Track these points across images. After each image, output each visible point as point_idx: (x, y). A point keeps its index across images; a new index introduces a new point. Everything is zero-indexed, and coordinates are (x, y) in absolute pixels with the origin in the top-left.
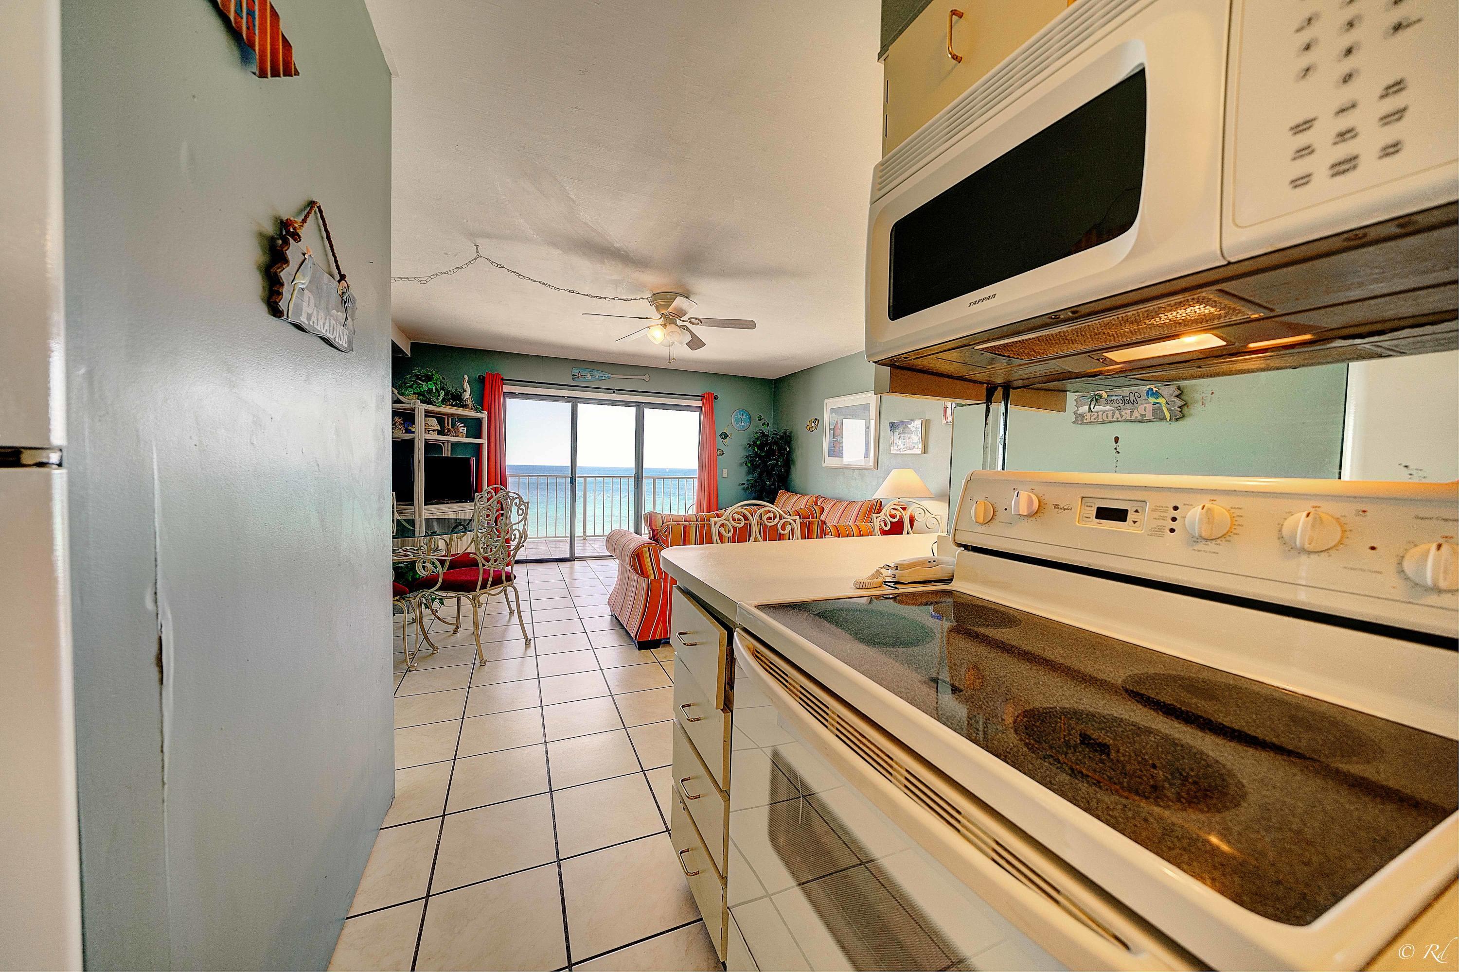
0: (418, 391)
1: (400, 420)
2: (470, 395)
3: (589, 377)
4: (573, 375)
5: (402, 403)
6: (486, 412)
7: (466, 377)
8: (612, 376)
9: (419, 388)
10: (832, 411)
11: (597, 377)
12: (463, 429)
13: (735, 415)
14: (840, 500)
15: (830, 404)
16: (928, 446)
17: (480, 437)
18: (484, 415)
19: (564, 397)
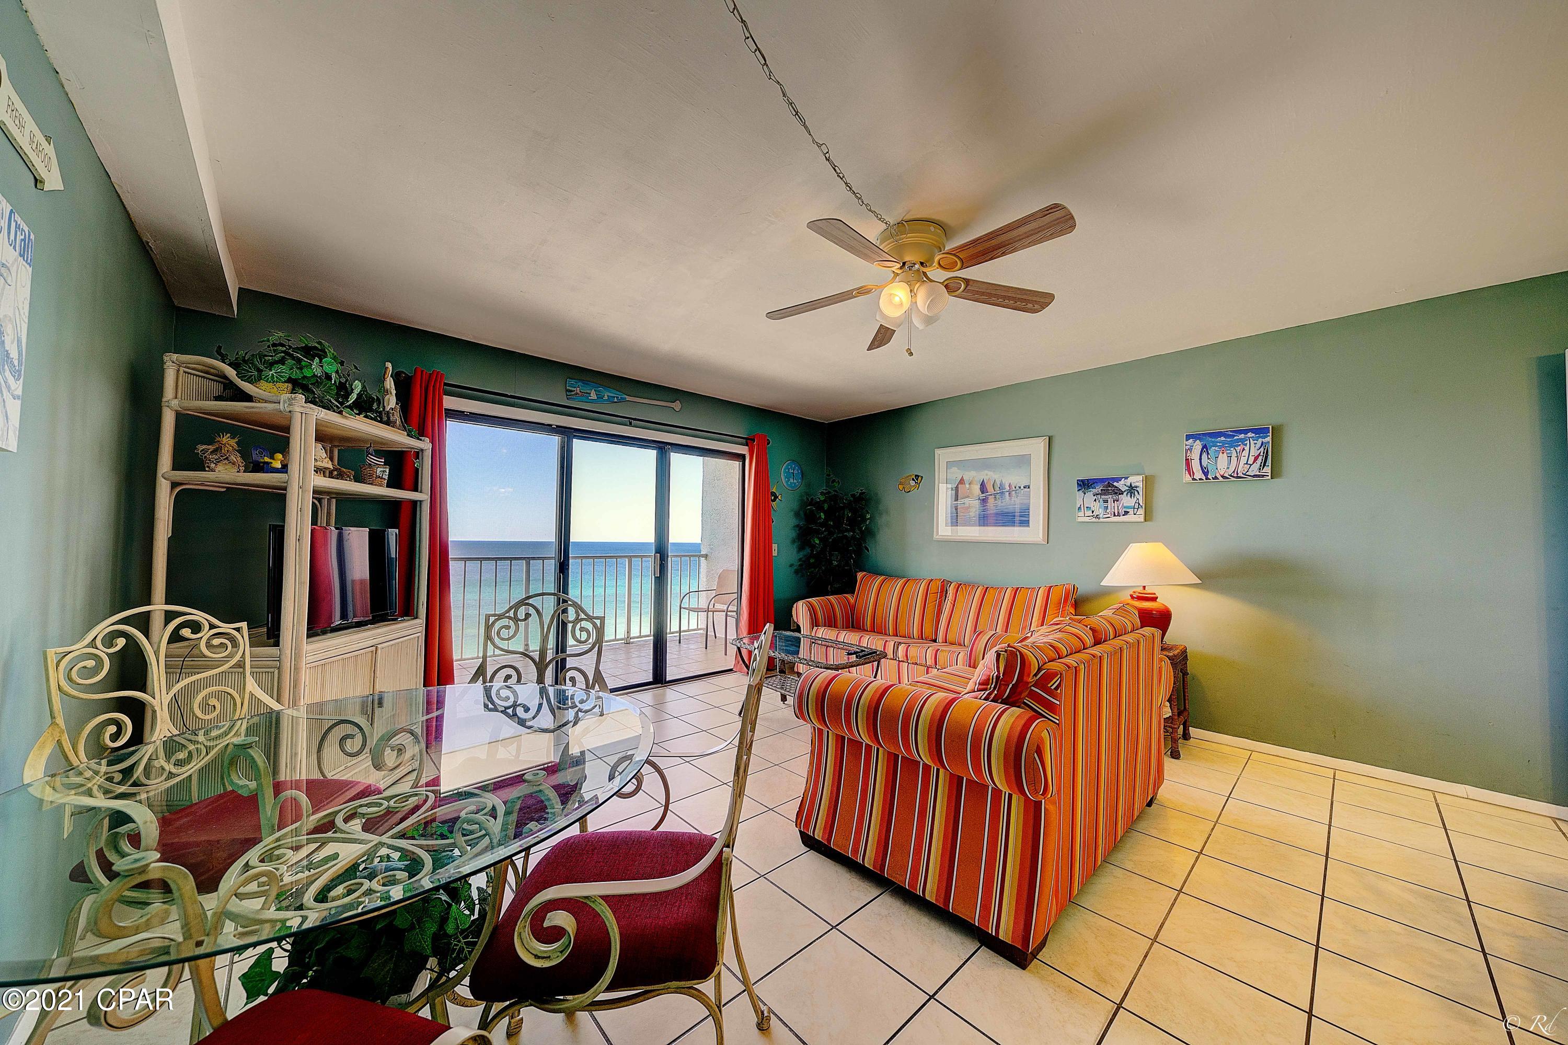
0: (296, 374)
1: (233, 442)
2: (397, 404)
3: (593, 396)
4: (567, 391)
5: (248, 398)
6: (427, 440)
7: (389, 365)
8: (628, 398)
9: (301, 369)
10: (949, 464)
11: (606, 397)
12: (383, 471)
13: (785, 469)
14: (971, 586)
15: (943, 456)
16: (1152, 512)
17: (415, 489)
18: (425, 444)
19: (551, 425)
